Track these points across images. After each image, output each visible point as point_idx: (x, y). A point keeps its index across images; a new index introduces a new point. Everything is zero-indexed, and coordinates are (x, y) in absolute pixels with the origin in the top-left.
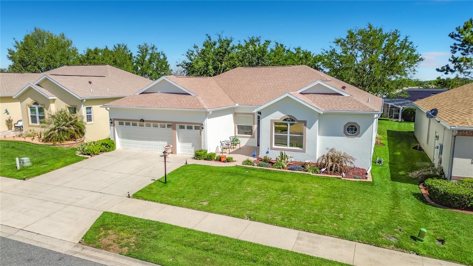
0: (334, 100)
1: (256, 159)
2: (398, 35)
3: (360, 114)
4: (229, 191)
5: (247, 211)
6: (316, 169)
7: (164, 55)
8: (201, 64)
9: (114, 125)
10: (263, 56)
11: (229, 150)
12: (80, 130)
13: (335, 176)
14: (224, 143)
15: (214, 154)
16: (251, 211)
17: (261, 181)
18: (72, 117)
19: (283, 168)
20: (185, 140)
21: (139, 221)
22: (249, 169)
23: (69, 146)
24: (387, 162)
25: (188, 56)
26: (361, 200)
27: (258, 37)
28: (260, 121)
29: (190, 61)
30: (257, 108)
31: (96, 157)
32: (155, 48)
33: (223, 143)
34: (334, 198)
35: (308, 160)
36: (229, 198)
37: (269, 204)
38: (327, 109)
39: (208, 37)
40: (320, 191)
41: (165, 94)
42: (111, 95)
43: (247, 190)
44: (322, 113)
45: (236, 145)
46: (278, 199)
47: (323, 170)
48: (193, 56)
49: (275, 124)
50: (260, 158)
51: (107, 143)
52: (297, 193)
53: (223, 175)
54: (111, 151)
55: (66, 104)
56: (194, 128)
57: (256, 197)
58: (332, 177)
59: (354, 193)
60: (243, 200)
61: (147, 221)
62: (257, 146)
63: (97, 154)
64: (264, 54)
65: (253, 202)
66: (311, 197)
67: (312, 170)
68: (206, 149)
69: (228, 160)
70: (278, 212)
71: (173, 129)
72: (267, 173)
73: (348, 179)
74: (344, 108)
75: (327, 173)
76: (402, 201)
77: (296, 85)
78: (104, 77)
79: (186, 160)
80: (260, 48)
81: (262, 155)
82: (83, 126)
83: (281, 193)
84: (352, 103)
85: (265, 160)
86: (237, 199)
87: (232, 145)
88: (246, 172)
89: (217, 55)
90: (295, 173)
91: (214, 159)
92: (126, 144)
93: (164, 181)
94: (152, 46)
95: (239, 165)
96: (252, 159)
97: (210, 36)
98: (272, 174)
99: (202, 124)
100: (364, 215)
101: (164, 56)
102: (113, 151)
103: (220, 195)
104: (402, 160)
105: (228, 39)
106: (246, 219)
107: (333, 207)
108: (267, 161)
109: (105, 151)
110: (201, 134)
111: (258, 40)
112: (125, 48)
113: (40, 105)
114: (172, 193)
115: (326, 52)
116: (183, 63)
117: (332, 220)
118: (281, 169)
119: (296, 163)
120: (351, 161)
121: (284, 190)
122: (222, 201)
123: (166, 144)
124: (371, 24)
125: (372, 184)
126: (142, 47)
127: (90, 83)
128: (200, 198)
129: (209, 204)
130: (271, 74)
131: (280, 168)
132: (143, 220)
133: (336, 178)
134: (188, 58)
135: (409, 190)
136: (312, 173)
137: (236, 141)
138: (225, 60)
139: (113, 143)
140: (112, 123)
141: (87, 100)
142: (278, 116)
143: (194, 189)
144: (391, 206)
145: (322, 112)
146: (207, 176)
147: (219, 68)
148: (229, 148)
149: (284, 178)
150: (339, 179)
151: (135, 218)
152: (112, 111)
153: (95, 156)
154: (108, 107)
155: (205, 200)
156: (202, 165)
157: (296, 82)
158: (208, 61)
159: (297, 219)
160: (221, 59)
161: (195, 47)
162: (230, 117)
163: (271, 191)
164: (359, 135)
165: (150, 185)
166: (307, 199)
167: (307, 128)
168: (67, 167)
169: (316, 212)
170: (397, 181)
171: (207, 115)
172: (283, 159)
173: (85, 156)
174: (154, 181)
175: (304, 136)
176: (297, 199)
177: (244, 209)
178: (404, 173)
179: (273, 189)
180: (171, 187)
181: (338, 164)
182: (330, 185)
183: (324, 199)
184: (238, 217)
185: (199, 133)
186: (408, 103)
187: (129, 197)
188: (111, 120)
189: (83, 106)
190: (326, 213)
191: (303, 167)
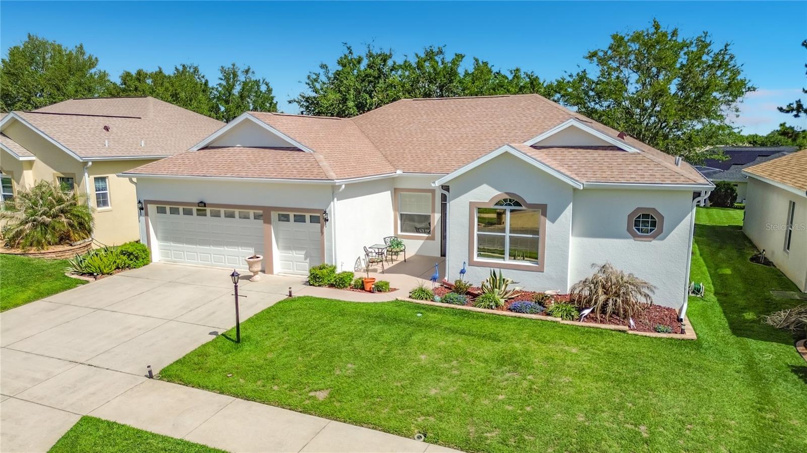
0: (605, 160)
1: (437, 285)
2: (708, 42)
3: (666, 189)
4: (378, 363)
5: (419, 417)
6: (569, 310)
7: (267, 84)
8: (333, 97)
9: (147, 214)
10: (451, 81)
11: (383, 265)
12: (80, 224)
13: (613, 327)
14: (373, 251)
15: (350, 275)
16: (428, 418)
17: (451, 338)
18: (64, 197)
19: (497, 306)
20: (290, 245)
21: (158, 443)
22: (424, 308)
23: (56, 256)
24: (710, 291)
25: (309, 84)
26: (681, 387)
27: (441, 46)
28: (448, 204)
29: (314, 94)
30: (439, 178)
31: (107, 279)
32: (251, 71)
33: (370, 250)
34: (618, 382)
35: (551, 290)
36: (376, 381)
37: (469, 398)
38: (593, 179)
39: (347, 47)
40: (584, 363)
41: (250, 151)
42: (148, 154)
43: (419, 360)
44: (582, 188)
45: (397, 253)
46: (490, 384)
47: (586, 312)
48: (319, 83)
49: (478, 213)
50: (446, 284)
51: (130, 250)
52: (533, 368)
53: (366, 322)
54: (139, 266)
55: (55, 172)
56: (308, 219)
57: (438, 380)
58: (606, 329)
59: (663, 369)
60: (409, 386)
61: (178, 444)
62: (440, 256)
63: (108, 274)
64: (452, 78)
65: (433, 392)
66: (565, 379)
67: (560, 313)
68: (334, 265)
69: (380, 288)
70: (491, 421)
71: (265, 222)
72: (463, 319)
73: (644, 334)
74: (630, 176)
75: (595, 320)
76: (774, 390)
77: (520, 133)
78: (140, 118)
79: (290, 288)
80: (445, 67)
81: (451, 277)
82: (88, 215)
83: (497, 368)
84: (646, 166)
85: (458, 289)
86: (395, 384)
87: (390, 255)
88: (418, 317)
89: (363, 81)
90: (525, 318)
91: (350, 285)
92: (173, 251)
93: (234, 337)
94: (246, 68)
95: (403, 299)
96: (429, 285)
97: (350, 47)
98: (475, 321)
99: (325, 212)
100: (698, 428)
101: (268, 87)
102: (144, 267)
103: (359, 374)
104: (740, 285)
105: (384, 53)
106: (416, 437)
107: (621, 407)
108: (460, 290)
109: (128, 267)
110: (322, 233)
111: (440, 52)
112: (196, 70)
113: (4, 174)
114: (249, 366)
115: (570, 76)
116: (300, 98)
117: (623, 442)
118: (492, 309)
119: (525, 295)
120: (647, 291)
121: (502, 361)
122: (362, 388)
123: (251, 252)
124: (657, 20)
125: (696, 344)
126: (227, 70)
127: (107, 128)
128: (310, 381)
129: (331, 396)
130: (468, 110)
131: (491, 306)
132: (169, 442)
133: (615, 330)
134: (310, 87)
135: (778, 358)
136: (561, 318)
137: (397, 245)
138: (378, 90)
139: (144, 251)
140: (141, 209)
141: (94, 162)
142: (486, 194)
143: (300, 358)
144: (755, 404)
145: (582, 186)
146: (332, 326)
147: (368, 106)
148: (382, 261)
149: (502, 330)
150: (622, 334)
151: (151, 434)
152: (141, 184)
153: (104, 277)
154: (134, 177)
155: (322, 386)
156: (324, 299)
157: (518, 125)
158: (345, 92)
159: (537, 440)
160: (370, 87)
161: (324, 66)
162: (386, 197)
163: (473, 363)
164: (661, 235)
165: (204, 346)
166: (557, 386)
167: (547, 221)
168: (38, 301)
169: (582, 419)
170: (746, 337)
171: (334, 192)
172: (496, 288)
173: (83, 278)
174: (214, 337)
175: (541, 236)
176: (533, 383)
177: (411, 411)
178: (755, 317)
179: (477, 358)
180: (250, 351)
181: (618, 300)
182: (605, 349)
183: (595, 385)
184: (398, 432)
185: (320, 231)
186: (715, 173)
187: (150, 376)
188: (139, 202)
189: (86, 174)
190: (606, 424)
191: (540, 304)
